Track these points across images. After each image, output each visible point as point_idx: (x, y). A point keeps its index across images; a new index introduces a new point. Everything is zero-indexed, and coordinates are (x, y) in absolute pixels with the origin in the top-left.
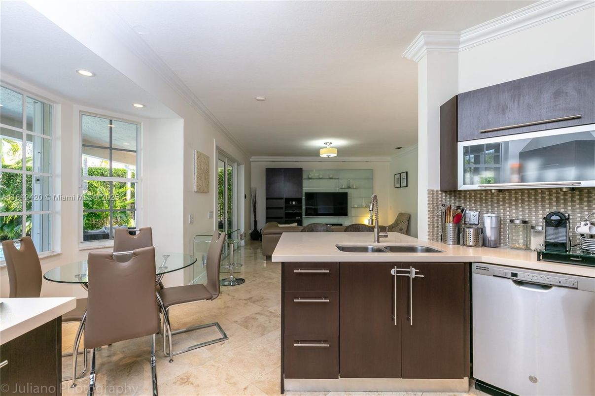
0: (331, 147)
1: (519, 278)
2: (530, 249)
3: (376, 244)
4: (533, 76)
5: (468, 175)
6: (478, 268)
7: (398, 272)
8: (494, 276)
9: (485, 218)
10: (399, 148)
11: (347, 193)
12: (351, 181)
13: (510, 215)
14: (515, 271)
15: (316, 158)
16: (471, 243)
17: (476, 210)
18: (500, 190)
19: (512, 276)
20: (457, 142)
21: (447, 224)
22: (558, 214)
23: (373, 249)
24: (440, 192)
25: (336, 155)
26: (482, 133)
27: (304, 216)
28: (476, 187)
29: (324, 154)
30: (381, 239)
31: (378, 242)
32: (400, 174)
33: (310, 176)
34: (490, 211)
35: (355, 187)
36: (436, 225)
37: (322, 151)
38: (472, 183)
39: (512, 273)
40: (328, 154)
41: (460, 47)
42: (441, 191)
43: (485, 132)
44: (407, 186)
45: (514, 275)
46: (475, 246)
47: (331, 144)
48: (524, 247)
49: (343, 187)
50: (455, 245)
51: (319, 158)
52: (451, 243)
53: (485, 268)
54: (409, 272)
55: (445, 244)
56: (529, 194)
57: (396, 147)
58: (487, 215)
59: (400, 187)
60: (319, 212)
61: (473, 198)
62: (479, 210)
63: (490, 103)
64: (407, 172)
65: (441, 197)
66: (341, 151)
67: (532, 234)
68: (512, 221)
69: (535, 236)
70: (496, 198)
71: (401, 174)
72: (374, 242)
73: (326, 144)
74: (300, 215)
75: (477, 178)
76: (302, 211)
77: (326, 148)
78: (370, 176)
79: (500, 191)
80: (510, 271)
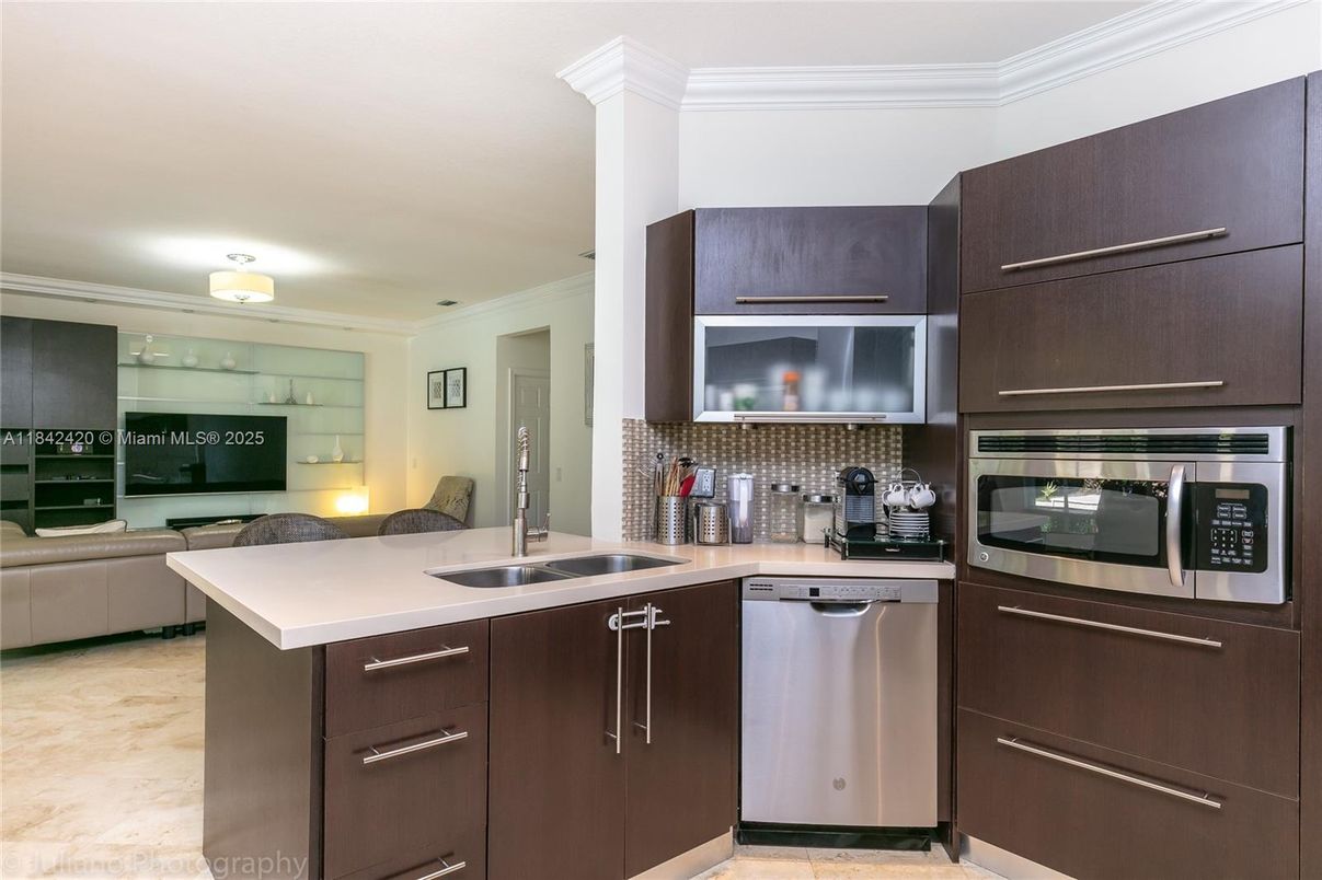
0: (250, 272)
1: (823, 596)
2: (803, 541)
3: (520, 559)
5: (711, 389)
6: (754, 587)
7: (625, 620)
8: (782, 599)
9: (736, 482)
10: (449, 303)
11: (285, 418)
12: (297, 382)
13: (768, 476)
14: (815, 583)
15: (193, 299)
16: (712, 538)
17: (709, 466)
18: (756, 423)
19: (811, 595)
20: (693, 315)
21: (665, 499)
22: (866, 472)
23: (520, 574)
24: (645, 426)
25: (271, 298)
26: (739, 303)
27: (120, 495)
28: (727, 416)
29: (224, 289)
30: (530, 546)
31: (525, 553)
32: (445, 372)
33: (147, 358)
35: (309, 401)
36: (637, 502)
37: (216, 281)
38: (717, 408)
39: (811, 589)
40: (242, 294)
41: (684, 101)
42: (649, 422)
43: (745, 302)
44: (465, 406)
45: (815, 592)
46: (720, 544)
47: (251, 260)
48: (794, 538)
49: (272, 400)
50: (680, 544)
51: (201, 300)
52: (673, 540)
53: (767, 585)
54: (641, 618)
55: (662, 543)
56: (797, 433)
57: (442, 299)
58: (738, 476)
59: (445, 407)
60: (210, 479)
61: (705, 439)
62: (715, 467)
63: (754, 242)
64: (465, 370)
65: (648, 437)
66: (286, 290)
67: (807, 510)
68: (775, 487)
69: (811, 513)
70: (744, 440)
71: (448, 373)
72: (513, 555)
73: (232, 257)
74: (107, 492)
75: (726, 398)
76: (113, 476)
77: (234, 270)
78: (356, 369)
79: (755, 426)
80: (806, 585)
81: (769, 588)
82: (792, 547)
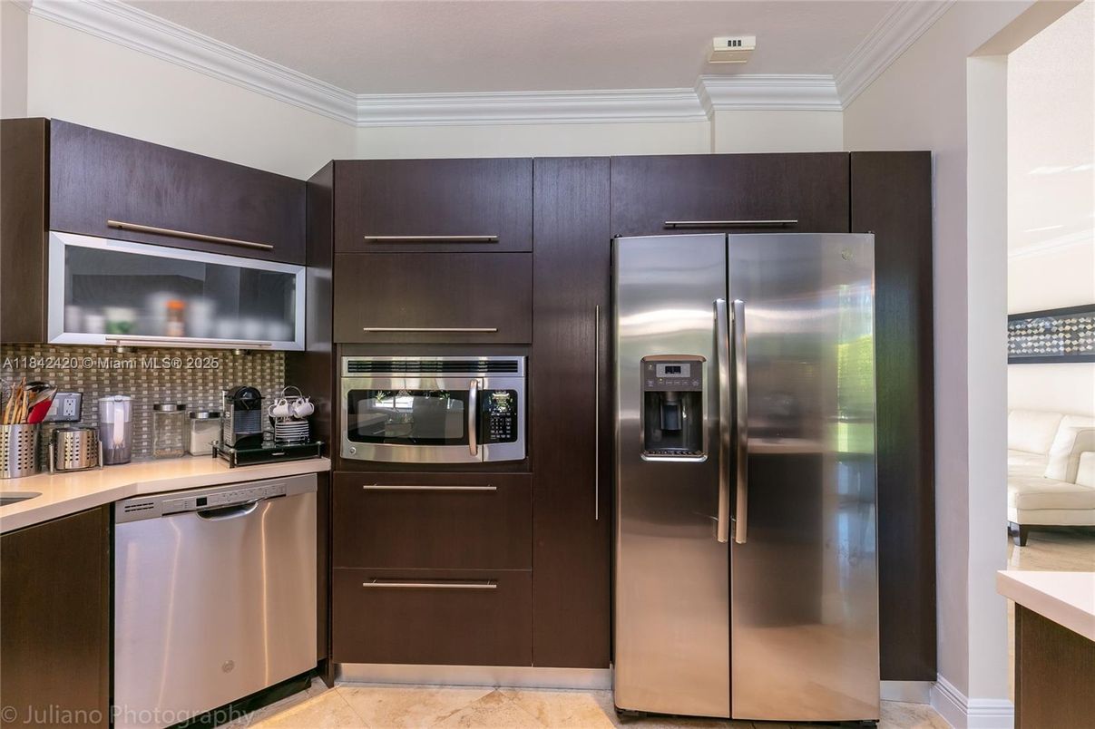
1: (212, 503)
2: (190, 453)
4: (181, 151)
6: (130, 509)
8: (163, 515)
9: (108, 405)
13: (149, 396)
14: (202, 494)
16: (76, 464)
17: (73, 389)
18: (134, 347)
19: (198, 505)
22: (253, 390)
26: (112, 227)
28: (100, 339)
34: (108, 390)
38: (83, 329)
39: (198, 500)
43: (121, 228)
45: (202, 502)
46: (87, 469)
48: (180, 452)
52: (16, 473)
53: (147, 504)
56: (183, 357)
58: (112, 398)
62: (81, 390)
63: (131, 172)
67: (194, 426)
68: (157, 408)
69: (198, 429)
75: (95, 321)
79: (133, 350)
81: (150, 506)
82: (178, 462)
